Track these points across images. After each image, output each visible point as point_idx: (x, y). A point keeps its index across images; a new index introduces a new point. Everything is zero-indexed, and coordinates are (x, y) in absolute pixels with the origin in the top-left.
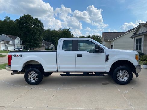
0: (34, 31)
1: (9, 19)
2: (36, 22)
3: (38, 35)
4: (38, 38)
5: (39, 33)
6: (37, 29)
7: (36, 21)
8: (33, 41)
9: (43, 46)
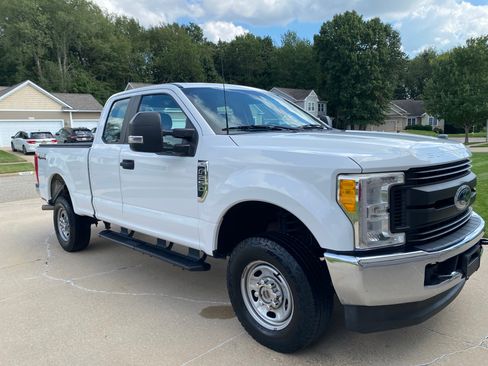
0: (362, 66)
1: (294, 38)
2: (371, 32)
3: (376, 79)
4: (376, 88)
5: (381, 72)
6: (374, 56)
7: (374, 30)
8: (357, 102)
9: (397, 117)
